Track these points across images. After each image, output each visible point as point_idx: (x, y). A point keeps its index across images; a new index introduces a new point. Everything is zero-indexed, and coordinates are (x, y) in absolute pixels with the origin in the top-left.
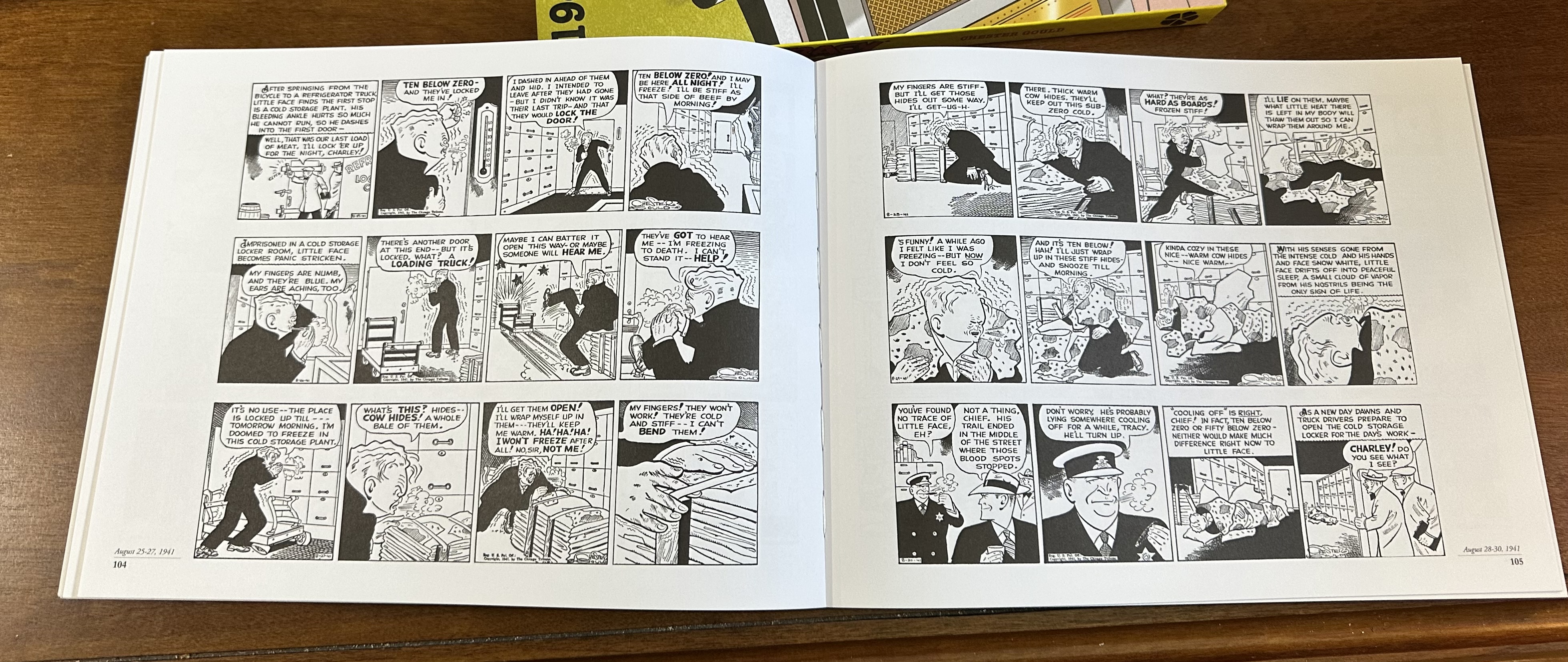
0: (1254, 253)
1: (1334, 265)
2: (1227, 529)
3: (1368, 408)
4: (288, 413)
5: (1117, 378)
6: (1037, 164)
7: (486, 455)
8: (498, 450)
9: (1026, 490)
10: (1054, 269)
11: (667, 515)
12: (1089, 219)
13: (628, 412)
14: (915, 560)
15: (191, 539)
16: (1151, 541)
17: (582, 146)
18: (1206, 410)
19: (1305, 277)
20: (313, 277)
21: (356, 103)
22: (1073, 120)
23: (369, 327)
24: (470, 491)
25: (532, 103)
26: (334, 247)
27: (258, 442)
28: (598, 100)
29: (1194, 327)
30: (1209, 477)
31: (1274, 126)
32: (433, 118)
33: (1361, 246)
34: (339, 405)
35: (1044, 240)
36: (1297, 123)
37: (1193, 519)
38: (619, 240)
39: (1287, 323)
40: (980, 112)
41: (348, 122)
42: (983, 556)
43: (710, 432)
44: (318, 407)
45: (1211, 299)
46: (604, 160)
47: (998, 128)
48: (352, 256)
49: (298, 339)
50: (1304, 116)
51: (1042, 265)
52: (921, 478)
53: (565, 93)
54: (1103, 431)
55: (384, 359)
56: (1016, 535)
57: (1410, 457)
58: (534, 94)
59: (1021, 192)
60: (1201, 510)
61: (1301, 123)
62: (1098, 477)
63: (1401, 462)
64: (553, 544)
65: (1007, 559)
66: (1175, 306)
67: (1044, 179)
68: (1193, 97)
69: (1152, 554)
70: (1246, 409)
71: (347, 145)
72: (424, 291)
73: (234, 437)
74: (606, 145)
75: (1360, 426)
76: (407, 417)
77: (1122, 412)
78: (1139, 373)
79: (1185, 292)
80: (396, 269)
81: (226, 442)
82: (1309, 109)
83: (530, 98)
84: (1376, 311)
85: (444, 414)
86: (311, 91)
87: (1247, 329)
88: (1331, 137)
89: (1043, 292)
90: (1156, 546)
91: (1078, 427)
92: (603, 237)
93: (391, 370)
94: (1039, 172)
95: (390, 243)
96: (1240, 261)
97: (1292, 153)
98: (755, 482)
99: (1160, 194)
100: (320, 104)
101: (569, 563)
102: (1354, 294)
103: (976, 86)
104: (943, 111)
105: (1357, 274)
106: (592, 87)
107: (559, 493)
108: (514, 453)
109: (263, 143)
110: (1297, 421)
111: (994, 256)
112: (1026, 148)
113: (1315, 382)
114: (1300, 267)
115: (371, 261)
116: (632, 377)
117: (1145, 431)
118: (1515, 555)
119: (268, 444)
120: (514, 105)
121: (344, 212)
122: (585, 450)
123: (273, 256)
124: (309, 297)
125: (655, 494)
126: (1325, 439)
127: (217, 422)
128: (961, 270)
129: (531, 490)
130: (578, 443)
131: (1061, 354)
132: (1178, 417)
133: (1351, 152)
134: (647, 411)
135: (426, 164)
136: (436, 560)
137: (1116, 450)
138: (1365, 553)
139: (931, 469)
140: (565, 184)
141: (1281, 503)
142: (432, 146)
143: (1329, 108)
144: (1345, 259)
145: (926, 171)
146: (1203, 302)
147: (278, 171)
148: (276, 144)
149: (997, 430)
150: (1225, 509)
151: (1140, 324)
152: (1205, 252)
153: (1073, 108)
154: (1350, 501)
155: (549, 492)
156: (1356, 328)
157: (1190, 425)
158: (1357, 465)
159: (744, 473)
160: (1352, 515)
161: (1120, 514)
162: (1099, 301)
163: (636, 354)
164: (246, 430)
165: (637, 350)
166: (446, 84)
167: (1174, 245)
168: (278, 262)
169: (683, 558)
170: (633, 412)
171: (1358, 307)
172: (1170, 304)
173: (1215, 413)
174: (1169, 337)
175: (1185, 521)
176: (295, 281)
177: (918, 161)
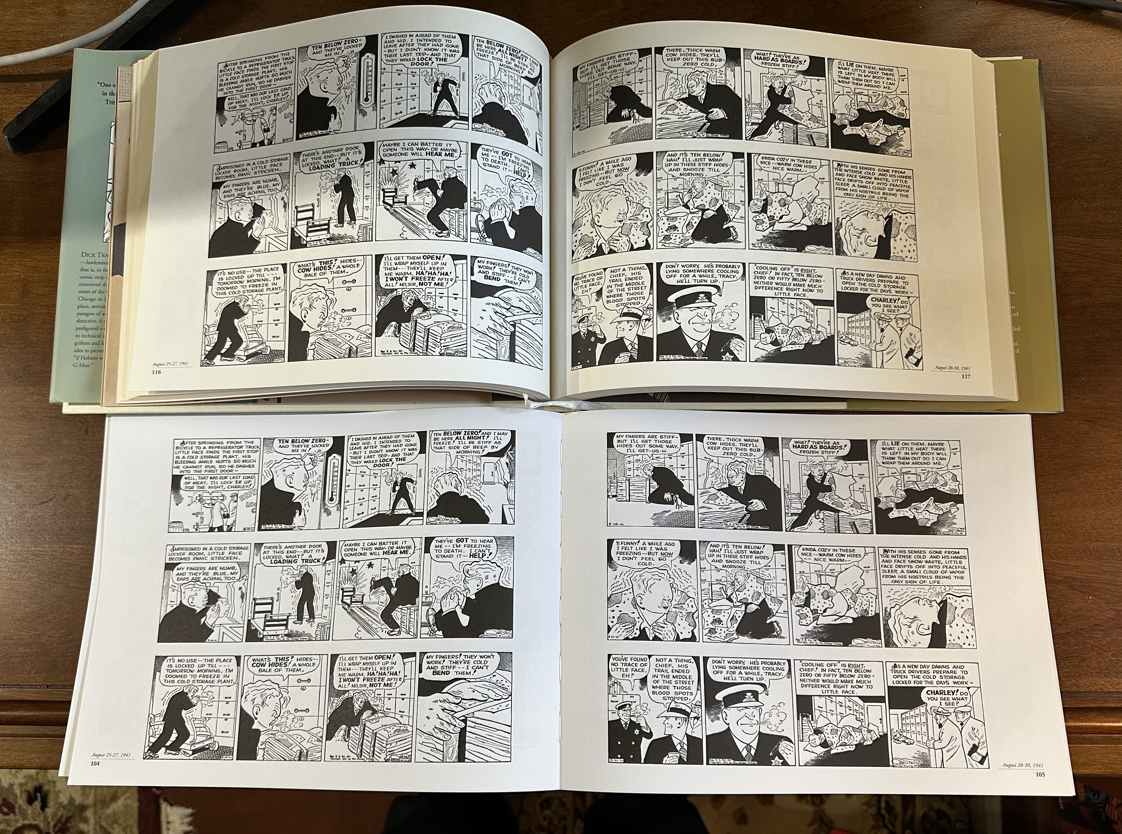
0: (866, 554)
1: (924, 563)
2: (835, 745)
3: (941, 664)
4: (203, 662)
5: (763, 639)
6: (713, 491)
7: (332, 690)
8: (340, 686)
9: (696, 715)
10: (722, 564)
11: (451, 728)
12: (748, 529)
13: (425, 660)
14: (619, 760)
15: (141, 746)
16: (781, 752)
17: (396, 482)
18: (825, 663)
19: (902, 571)
20: (219, 571)
21: (245, 453)
22: (740, 460)
23: (256, 604)
24: (321, 713)
25: (363, 453)
26: (232, 551)
27: (184, 682)
28: (407, 451)
29: (820, 605)
30: (824, 709)
31: (888, 463)
32: (298, 464)
33: (943, 550)
34: (236, 657)
35: (715, 543)
36: (904, 460)
37: (811, 738)
38: (420, 544)
39: (887, 603)
40: (675, 455)
41: (241, 466)
42: (665, 759)
43: (480, 673)
44: (222, 658)
45: (833, 585)
46: (411, 491)
47: (687, 466)
48: (244, 557)
49: (209, 613)
50: (910, 456)
51: (713, 561)
52: (626, 705)
53: (386, 447)
54: (751, 676)
55: (265, 626)
56: (688, 746)
57: (968, 699)
58: (365, 448)
59: (702, 511)
60: (817, 732)
61: (908, 461)
62: (746, 708)
63: (962, 703)
64: (376, 749)
65: (681, 761)
66: (807, 590)
67: (718, 501)
68: (828, 443)
69: (781, 761)
70: (853, 663)
71: (240, 482)
72: (292, 579)
73: (168, 679)
74: (412, 481)
75: (934, 677)
76: (280, 665)
77: (765, 663)
78: (778, 636)
79: (815, 580)
80: (274, 565)
81: (163, 682)
82: (915, 451)
83: (363, 450)
84: (951, 596)
85: (305, 662)
86: (215, 445)
87: (858, 607)
88: (928, 472)
89: (714, 579)
90: (785, 756)
91: (734, 673)
92: (410, 543)
93: (270, 633)
94: (714, 497)
95: (270, 548)
96: (855, 559)
97: (899, 482)
98: (509, 706)
99: (800, 511)
100: (221, 454)
101: (386, 761)
102: (936, 584)
103: (673, 437)
104: (650, 454)
105: (940, 570)
106: (404, 442)
107: (380, 715)
108: (350, 688)
109: (183, 481)
110: (889, 672)
111: (681, 555)
112: (706, 480)
113: (904, 645)
114: (899, 564)
115: (257, 560)
116: (428, 636)
117: (781, 677)
118: (1040, 770)
119: (190, 683)
120: (352, 455)
121: (238, 527)
122: (396, 686)
123: (192, 557)
124: (216, 585)
125: (442, 715)
126: (909, 685)
127: (157, 669)
128: (657, 563)
129: (361, 713)
130: (392, 681)
131: (724, 623)
132: (805, 667)
133: (942, 483)
134: (438, 659)
135: (293, 494)
136: (300, 760)
137: (760, 689)
138: (933, 765)
139: (632, 699)
140: (385, 508)
141: (875, 729)
142: (298, 482)
143: (929, 450)
144: (932, 559)
145: (637, 495)
146: (827, 588)
147: (194, 499)
148: (192, 481)
149: (678, 674)
150: (834, 732)
151: (781, 602)
152: (831, 552)
153: (740, 452)
154: (924, 729)
155: (373, 714)
156: (936, 608)
157: (813, 673)
158: (930, 704)
159: (503, 700)
160: (925, 739)
161: (760, 733)
162: (752, 587)
163: (431, 621)
164: (176, 674)
165: (431, 618)
166: (307, 441)
167: (808, 547)
168: (195, 561)
169: (461, 758)
170: (428, 660)
171: (938, 594)
172: (803, 588)
173: (831, 665)
174: (801, 612)
175: (806, 738)
176: (207, 574)
177: (631, 488)
